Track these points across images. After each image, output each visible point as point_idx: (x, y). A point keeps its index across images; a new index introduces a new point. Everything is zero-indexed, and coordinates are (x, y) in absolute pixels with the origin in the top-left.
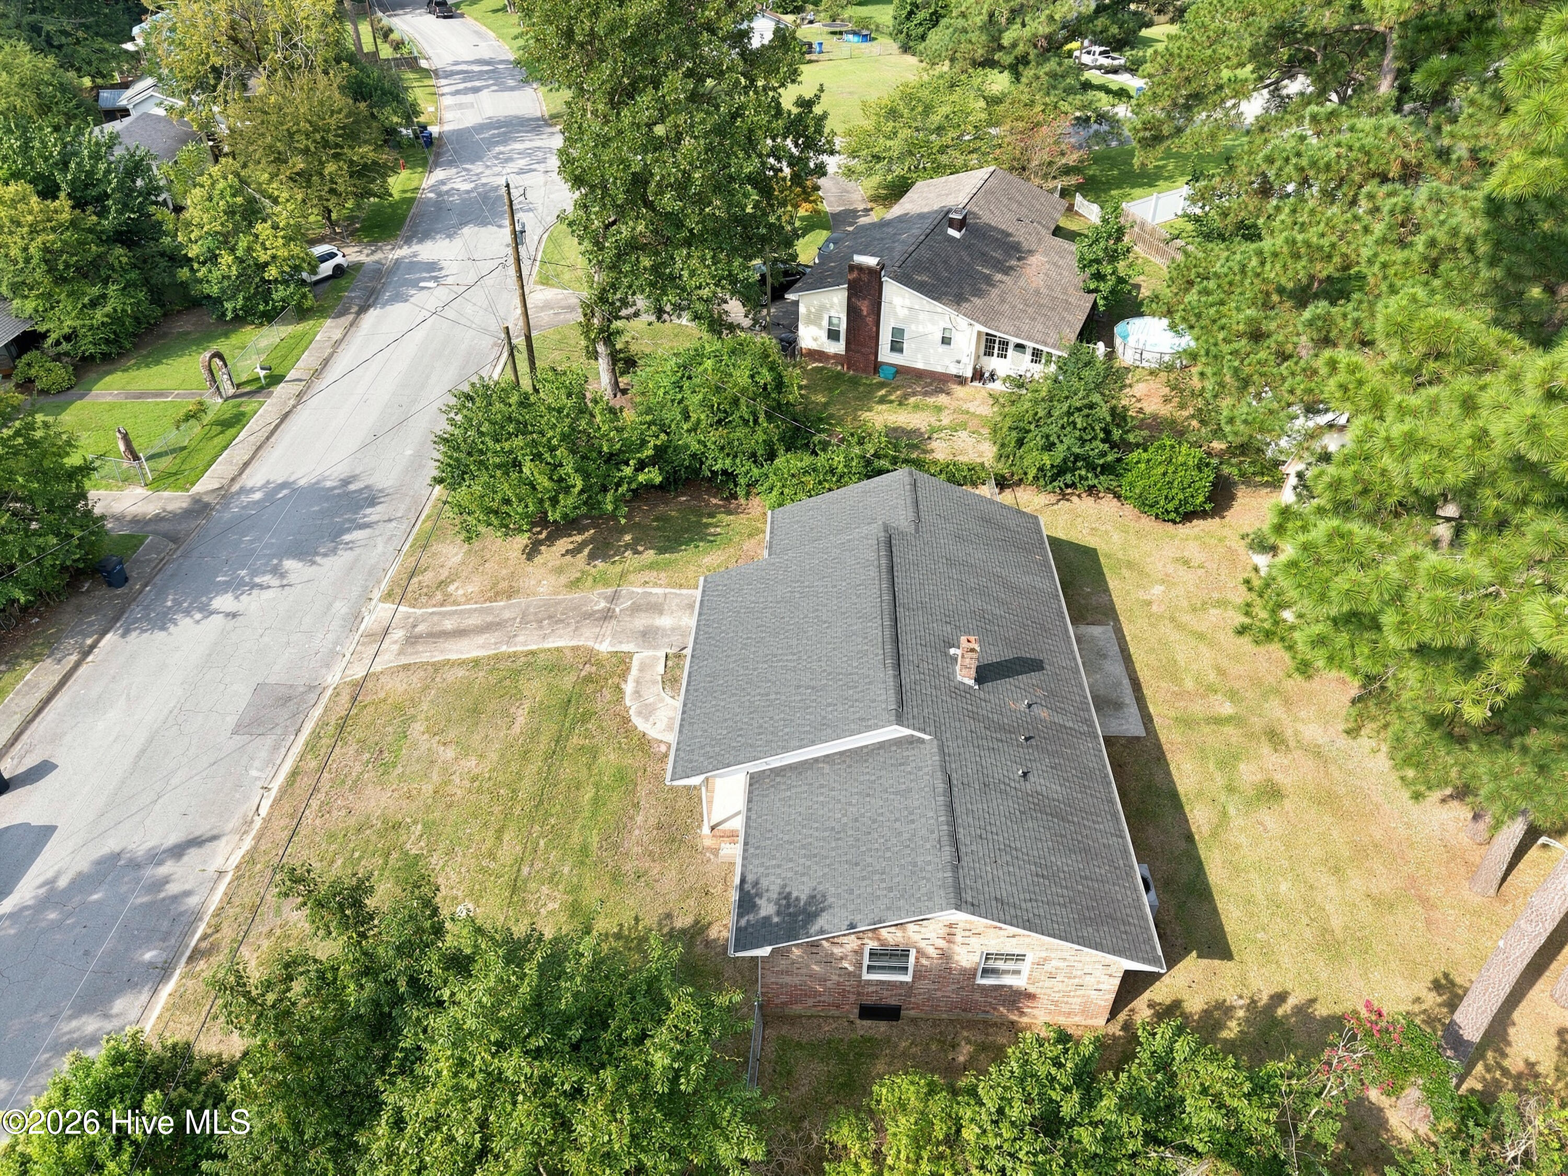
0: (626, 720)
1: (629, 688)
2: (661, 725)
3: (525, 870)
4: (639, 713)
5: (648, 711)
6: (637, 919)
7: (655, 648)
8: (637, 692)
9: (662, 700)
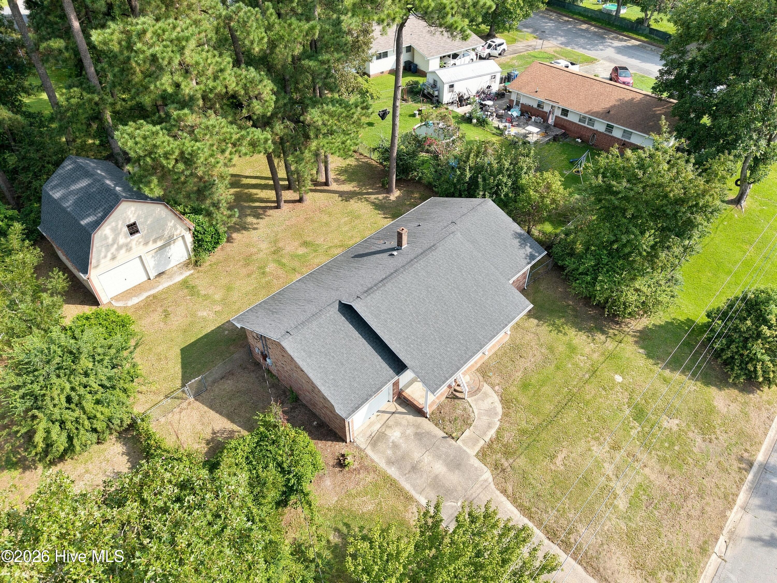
0: (505, 415)
1: (492, 433)
2: (490, 400)
3: (587, 376)
4: (496, 414)
5: (491, 412)
6: (550, 331)
7: (460, 448)
8: (489, 426)
9: (479, 414)
